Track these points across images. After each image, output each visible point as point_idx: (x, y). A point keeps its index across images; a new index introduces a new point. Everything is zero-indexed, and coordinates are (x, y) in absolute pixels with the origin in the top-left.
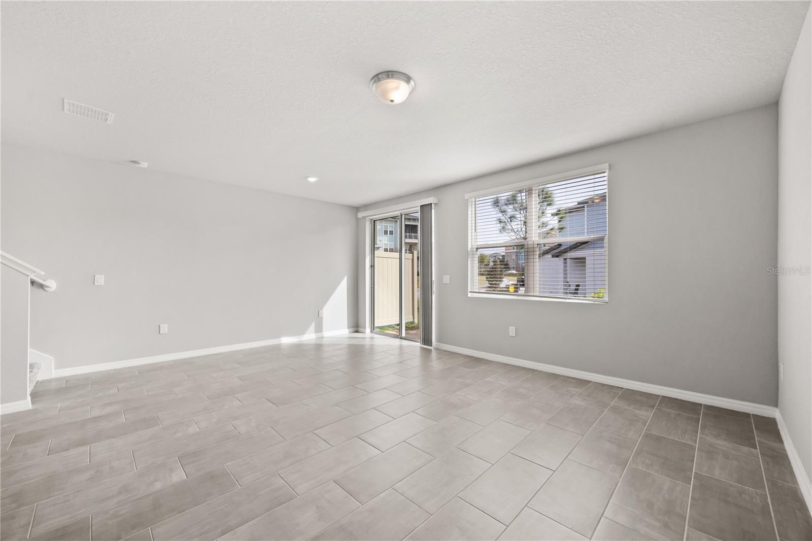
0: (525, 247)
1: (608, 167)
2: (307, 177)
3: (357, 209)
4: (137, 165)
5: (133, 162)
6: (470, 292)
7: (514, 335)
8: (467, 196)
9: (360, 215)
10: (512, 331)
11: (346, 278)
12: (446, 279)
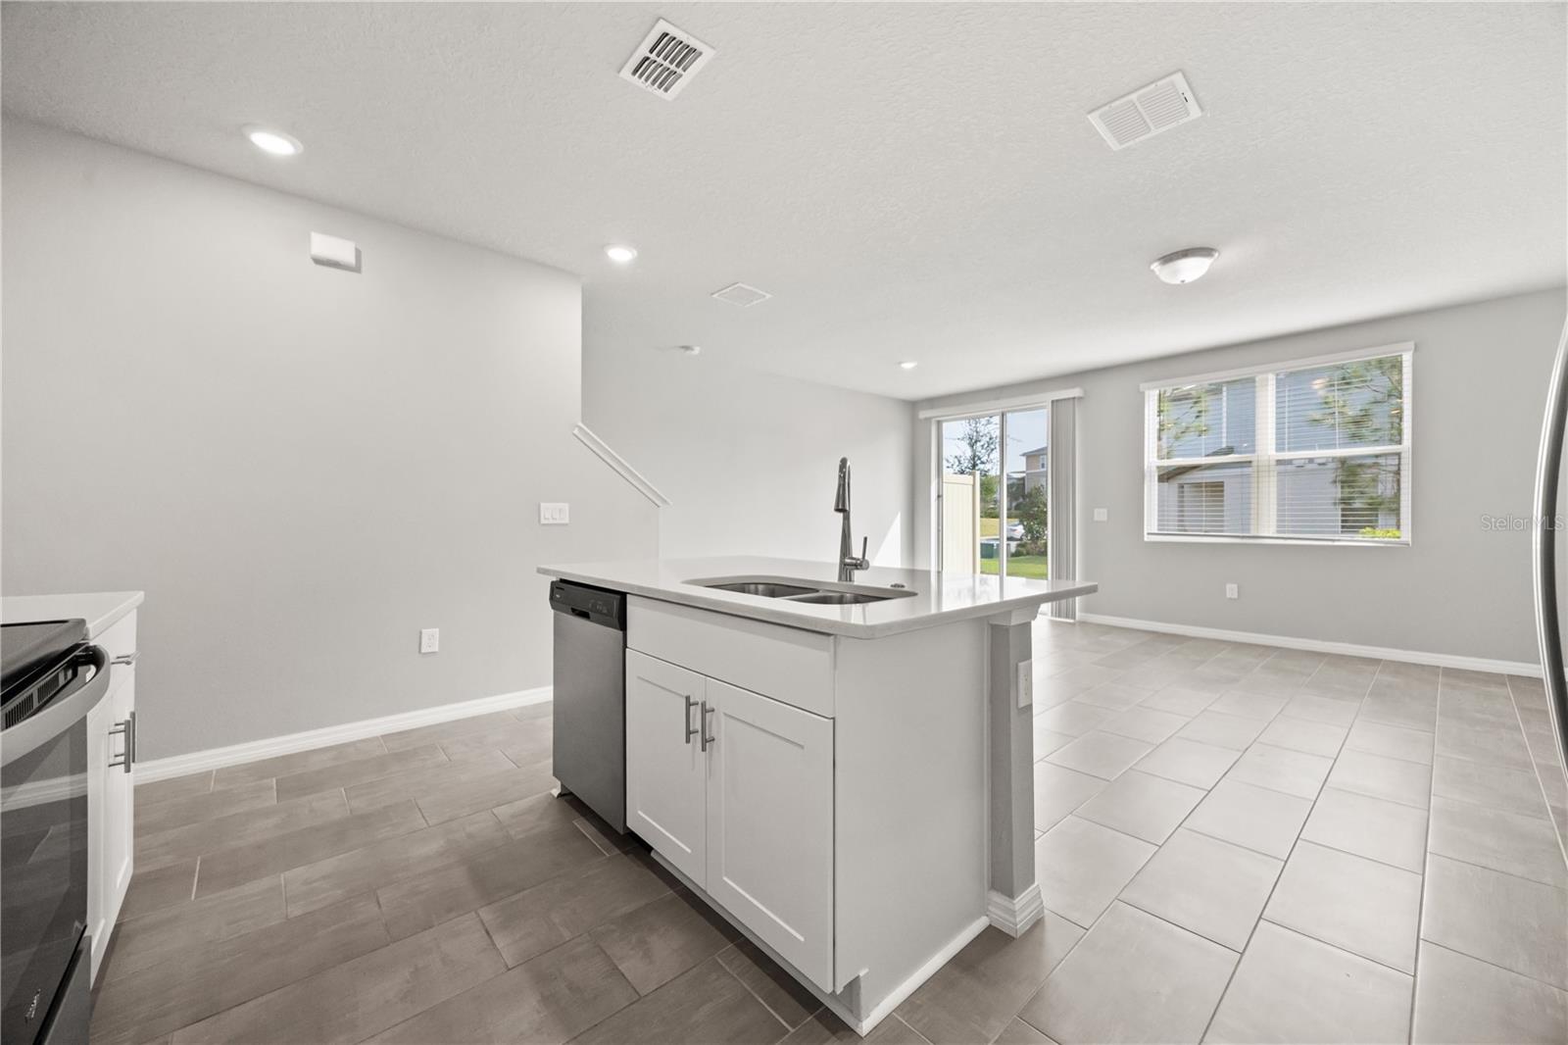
0: (1254, 464)
1: (1413, 347)
2: (900, 363)
3: (913, 406)
4: (688, 352)
5: (683, 347)
6: (1149, 534)
7: (1236, 596)
8: (1142, 386)
9: (923, 414)
10: (1231, 590)
11: (899, 514)
12: (1101, 514)
